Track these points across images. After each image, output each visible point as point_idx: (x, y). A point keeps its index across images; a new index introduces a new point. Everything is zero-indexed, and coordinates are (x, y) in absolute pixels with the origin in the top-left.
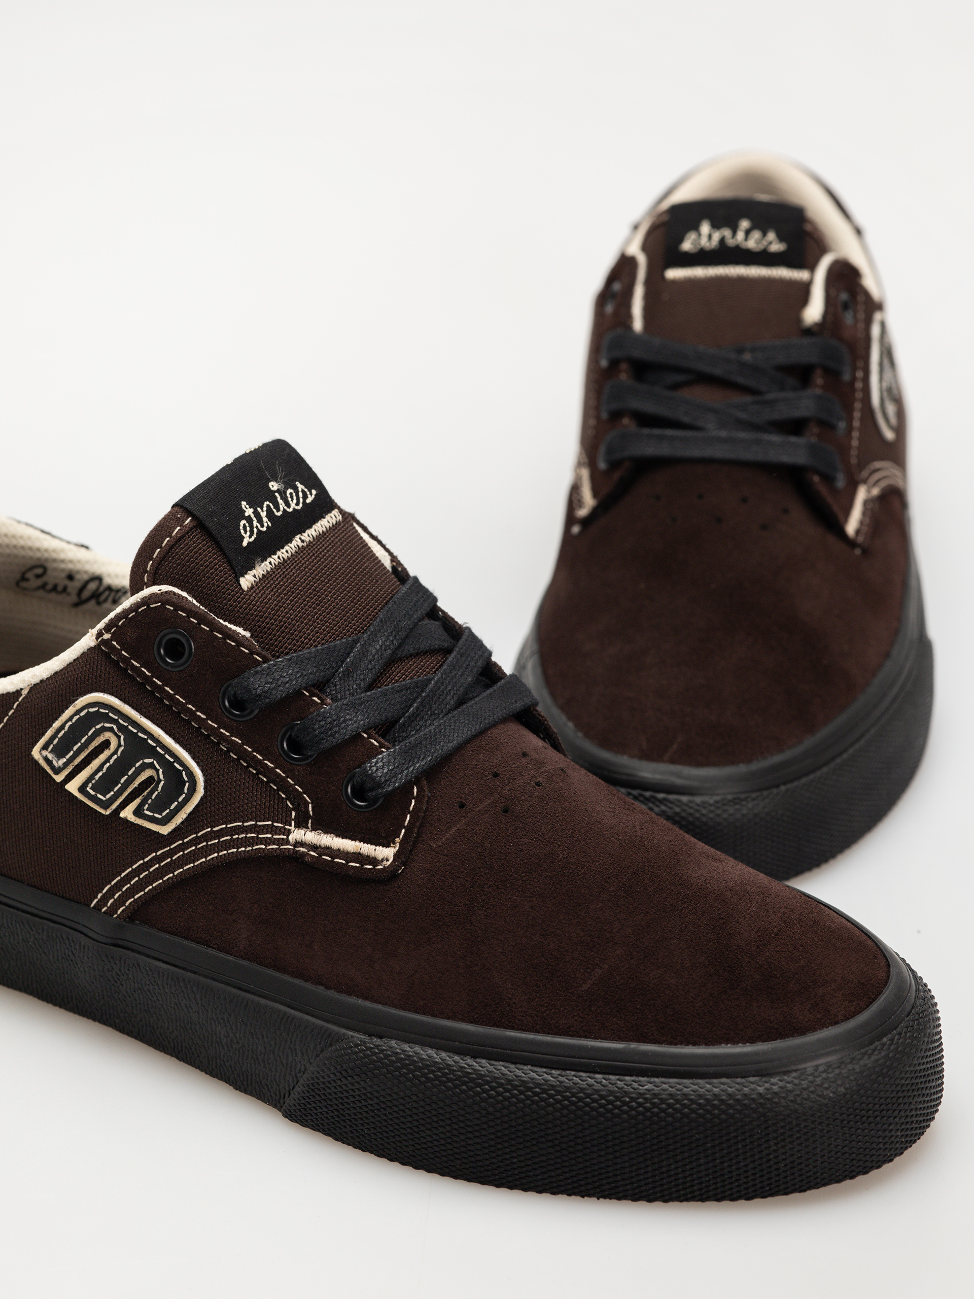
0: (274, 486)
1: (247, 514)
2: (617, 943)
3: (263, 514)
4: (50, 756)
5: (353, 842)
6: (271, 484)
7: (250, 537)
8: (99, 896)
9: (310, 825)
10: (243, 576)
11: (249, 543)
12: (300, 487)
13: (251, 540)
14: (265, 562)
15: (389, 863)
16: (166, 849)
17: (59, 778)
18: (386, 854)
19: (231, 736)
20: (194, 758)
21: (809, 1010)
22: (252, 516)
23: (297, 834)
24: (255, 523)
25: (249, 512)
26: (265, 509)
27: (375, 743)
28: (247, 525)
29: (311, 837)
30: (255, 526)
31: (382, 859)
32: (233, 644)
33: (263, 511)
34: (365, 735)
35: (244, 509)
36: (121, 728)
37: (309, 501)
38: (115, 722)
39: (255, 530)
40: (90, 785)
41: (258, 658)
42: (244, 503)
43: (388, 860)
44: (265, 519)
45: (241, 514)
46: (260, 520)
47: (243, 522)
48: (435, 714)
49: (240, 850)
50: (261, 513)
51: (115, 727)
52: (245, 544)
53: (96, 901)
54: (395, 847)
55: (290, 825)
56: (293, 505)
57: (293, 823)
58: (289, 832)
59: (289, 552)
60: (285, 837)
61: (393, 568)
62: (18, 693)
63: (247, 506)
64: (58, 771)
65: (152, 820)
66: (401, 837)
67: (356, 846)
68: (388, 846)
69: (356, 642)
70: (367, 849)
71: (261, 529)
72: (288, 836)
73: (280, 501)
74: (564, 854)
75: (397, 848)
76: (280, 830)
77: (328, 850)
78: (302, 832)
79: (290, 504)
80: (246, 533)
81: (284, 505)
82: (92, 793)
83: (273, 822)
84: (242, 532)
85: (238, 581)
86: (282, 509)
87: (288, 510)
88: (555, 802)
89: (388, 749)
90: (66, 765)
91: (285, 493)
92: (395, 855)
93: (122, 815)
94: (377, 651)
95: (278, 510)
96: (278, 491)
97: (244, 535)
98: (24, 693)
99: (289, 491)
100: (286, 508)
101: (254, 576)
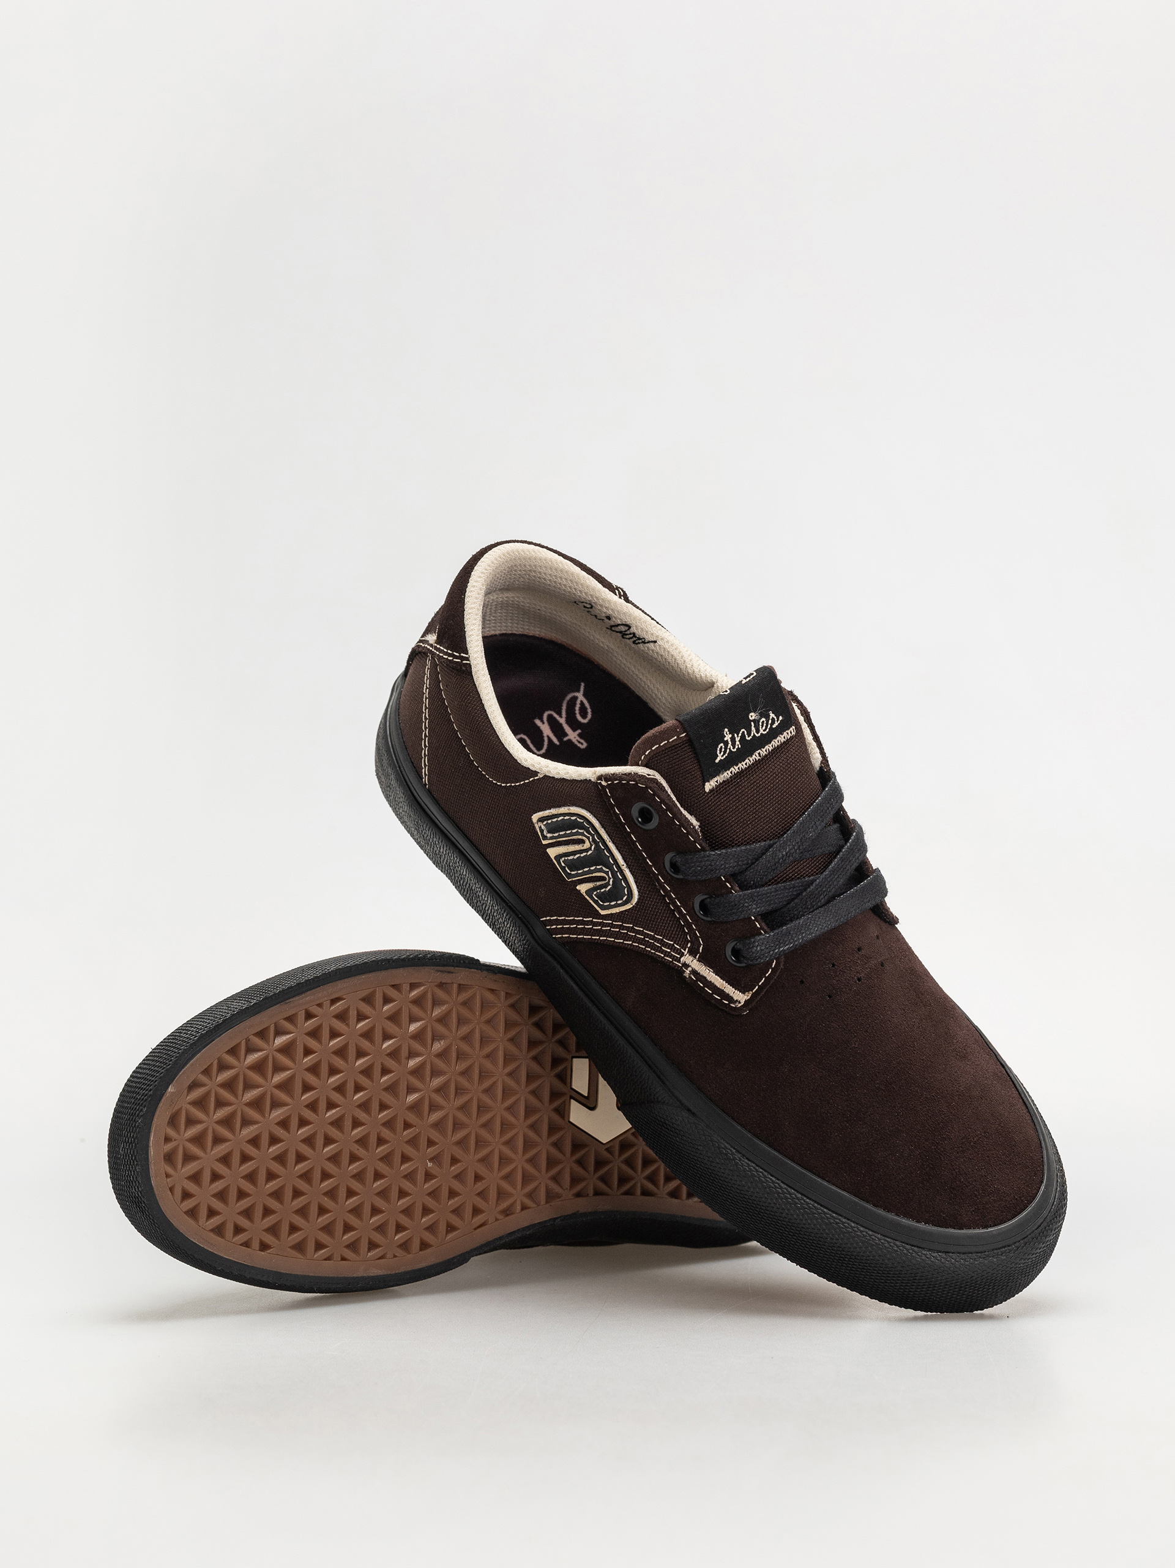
0: (753, 716)
1: (726, 739)
2: (866, 1123)
3: (737, 739)
4: (543, 827)
5: (722, 981)
6: (752, 714)
7: (722, 756)
8: (548, 918)
9: (697, 957)
10: (709, 782)
11: (721, 760)
12: (772, 715)
13: (722, 758)
14: (728, 772)
15: (740, 1005)
16: (599, 921)
17: (544, 842)
18: (741, 997)
19: (664, 883)
20: (636, 882)
21: (972, 1213)
22: (729, 740)
23: (687, 959)
24: (730, 745)
25: (728, 737)
26: (740, 735)
27: (758, 926)
28: (723, 747)
29: (695, 964)
30: (729, 747)
31: (737, 1000)
32: (685, 831)
33: (738, 737)
34: (753, 918)
35: (725, 734)
36: (594, 840)
37: (774, 726)
38: (593, 836)
39: (728, 750)
40: (563, 859)
41: (698, 846)
42: (726, 730)
43: (740, 1003)
44: (738, 743)
45: (721, 738)
46: (734, 744)
47: (722, 745)
48: (807, 908)
49: (647, 949)
50: (737, 738)
51: (591, 838)
52: (717, 761)
53: (545, 919)
54: (748, 996)
55: (685, 950)
56: (761, 731)
57: (687, 950)
58: (682, 955)
59: (748, 765)
60: (679, 956)
61: (821, 768)
62: (536, 773)
63: (728, 733)
64: (545, 838)
65: (596, 902)
66: (754, 991)
67: (723, 985)
68: (744, 993)
69: (770, 846)
70: (729, 990)
71: (733, 750)
72: (681, 956)
73: (753, 728)
74: (855, 1044)
75: (749, 997)
76: (677, 951)
77: (703, 979)
78: (691, 958)
79: (759, 730)
80: (720, 753)
81: (755, 731)
82: (563, 865)
83: (675, 943)
84: (718, 752)
85: (704, 785)
86: (752, 735)
87: (757, 735)
88: (865, 998)
89: (765, 932)
90: (551, 838)
91: (759, 722)
92: (745, 1001)
93: (578, 888)
94: (783, 856)
95: (749, 735)
96: (754, 721)
97: (719, 754)
98: (540, 776)
99: (763, 719)
100: (755, 733)
101: (717, 782)
